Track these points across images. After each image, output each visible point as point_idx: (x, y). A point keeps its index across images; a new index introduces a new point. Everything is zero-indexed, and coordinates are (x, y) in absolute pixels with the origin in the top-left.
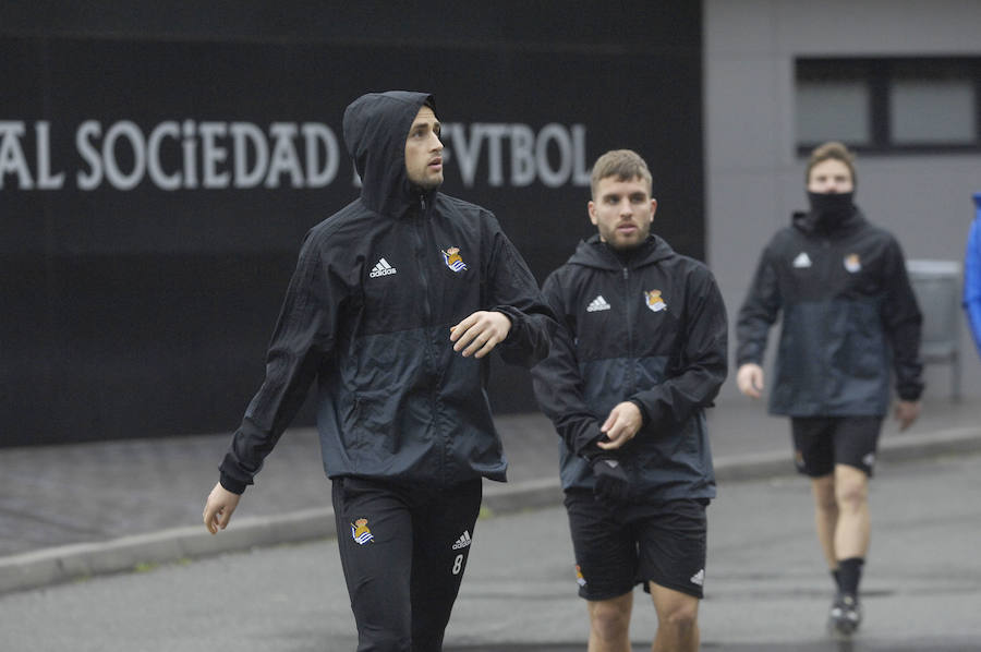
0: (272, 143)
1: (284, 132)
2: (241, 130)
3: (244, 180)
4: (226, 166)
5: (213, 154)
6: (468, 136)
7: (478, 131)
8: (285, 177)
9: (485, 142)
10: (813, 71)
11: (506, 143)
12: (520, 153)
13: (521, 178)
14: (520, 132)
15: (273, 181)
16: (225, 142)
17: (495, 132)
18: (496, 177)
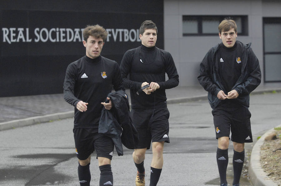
0: (75, 32)
1: (77, 30)
2: (68, 30)
3: (69, 40)
4: (65, 37)
5: (62, 35)
6: (115, 31)
7: (117, 30)
8: (77, 40)
9: (119, 33)
10: (186, 18)
11: (123, 33)
12: (126, 35)
13: (126, 40)
14: (126, 30)
15: (75, 40)
16: (65, 32)
17: (121, 30)
18: (121, 40)
